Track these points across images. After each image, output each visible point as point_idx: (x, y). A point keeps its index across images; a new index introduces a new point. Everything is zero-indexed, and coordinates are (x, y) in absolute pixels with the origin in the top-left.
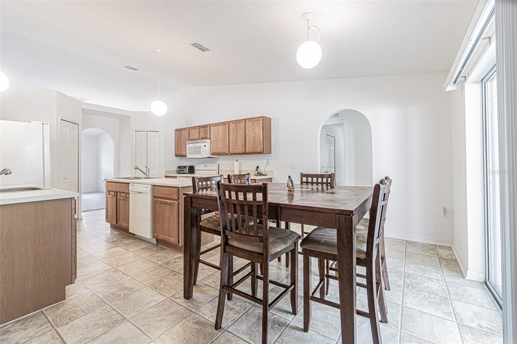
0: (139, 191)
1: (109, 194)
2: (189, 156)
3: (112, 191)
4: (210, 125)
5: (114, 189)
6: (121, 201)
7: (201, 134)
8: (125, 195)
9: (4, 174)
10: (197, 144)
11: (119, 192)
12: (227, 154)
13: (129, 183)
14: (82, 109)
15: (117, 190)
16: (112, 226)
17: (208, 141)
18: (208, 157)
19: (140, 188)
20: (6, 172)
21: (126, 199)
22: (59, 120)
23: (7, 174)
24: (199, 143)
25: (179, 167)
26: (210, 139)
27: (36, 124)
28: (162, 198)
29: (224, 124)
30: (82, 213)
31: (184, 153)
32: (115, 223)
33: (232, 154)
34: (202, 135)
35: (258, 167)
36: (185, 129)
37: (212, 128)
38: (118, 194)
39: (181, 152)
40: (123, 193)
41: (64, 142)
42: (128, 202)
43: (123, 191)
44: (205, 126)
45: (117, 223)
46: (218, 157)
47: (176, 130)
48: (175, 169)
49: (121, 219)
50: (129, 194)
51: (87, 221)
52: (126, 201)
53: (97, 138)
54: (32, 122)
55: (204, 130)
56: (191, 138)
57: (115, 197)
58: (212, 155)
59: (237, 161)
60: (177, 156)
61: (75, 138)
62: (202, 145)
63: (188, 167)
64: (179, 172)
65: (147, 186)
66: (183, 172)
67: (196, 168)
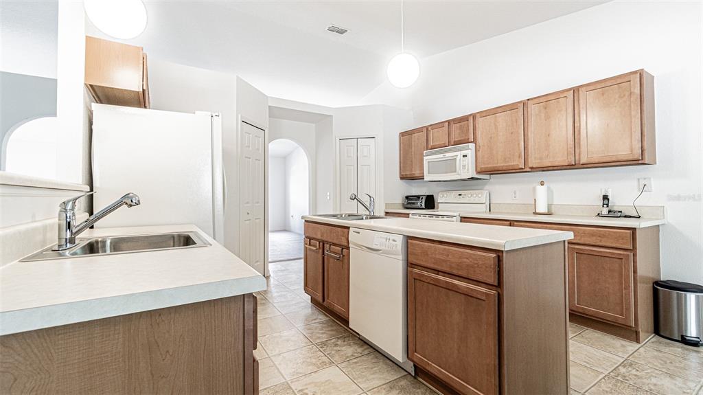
0: (375, 247)
1: (310, 245)
2: (427, 178)
3: (314, 239)
4: (474, 116)
5: (319, 237)
6: (331, 260)
7: (452, 135)
8: (340, 249)
9: (125, 206)
10: (447, 155)
11: (328, 242)
12: (521, 171)
13: (348, 228)
14: (269, 107)
15: (324, 239)
16: (314, 301)
17: (472, 146)
18: (472, 178)
19: (377, 240)
20: (129, 202)
21: (341, 259)
22: (240, 122)
23: (131, 206)
24: (450, 151)
25: (407, 197)
26: (474, 141)
27: (202, 116)
28: (438, 272)
29: (512, 107)
30: (270, 265)
31: (417, 173)
32: (320, 299)
33: (533, 169)
34: (456, 136)
35: (605, 198)
36: (418, 130)
37: (480, 121)
38: (327, 246)
39: (412, 170)
40: (335, 244)
41: (246, 157)
42: (346, 266)
43: (335, 241)
44: (464, 119)
45: (324, 301)
46: (487, 177)
47: (402, 134)
48: (399, 200)
49: (331, 294)
50: (348, 248)
51: (277, 283)
52: (342, 261)
53: (285, 159)
54: (197, 112)
55: (461, 128)
56: (431, 144)
57: (321, 251)
58: (479, 173)
59: (542, 183)
60: (402, 178)
61: (260, 151)
62: (459, 154)
63: (424, 198)
64: (409, 206)
65: (392, 237)
66: (414, 206)
67: (439, 199)
